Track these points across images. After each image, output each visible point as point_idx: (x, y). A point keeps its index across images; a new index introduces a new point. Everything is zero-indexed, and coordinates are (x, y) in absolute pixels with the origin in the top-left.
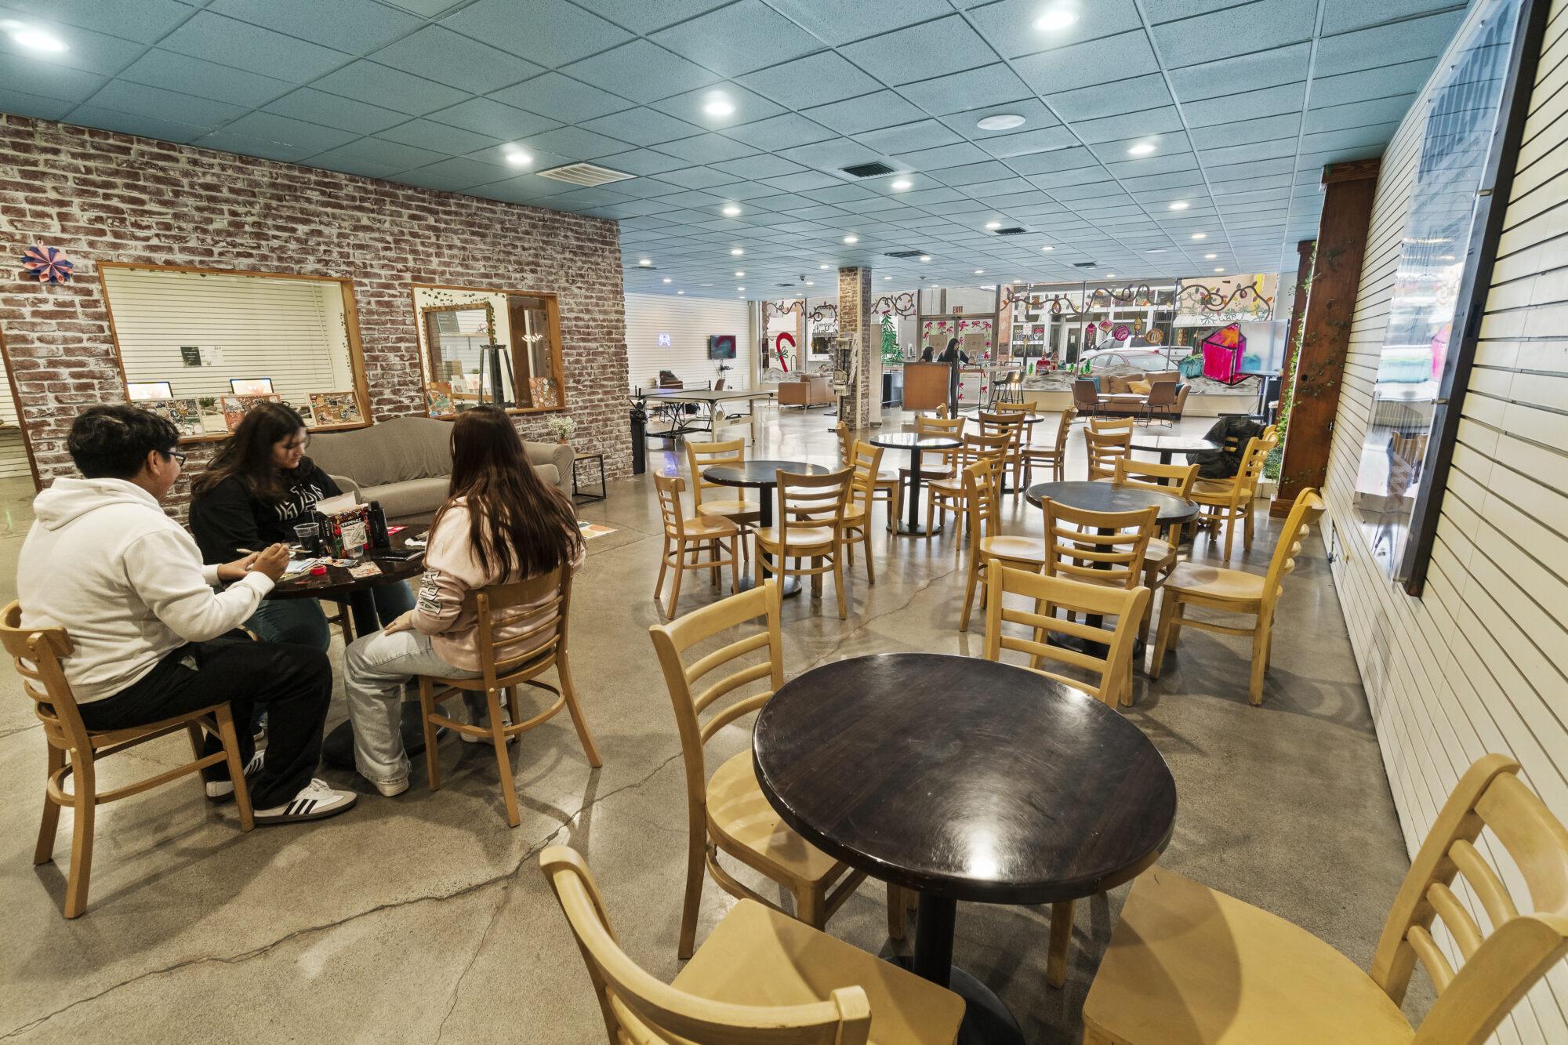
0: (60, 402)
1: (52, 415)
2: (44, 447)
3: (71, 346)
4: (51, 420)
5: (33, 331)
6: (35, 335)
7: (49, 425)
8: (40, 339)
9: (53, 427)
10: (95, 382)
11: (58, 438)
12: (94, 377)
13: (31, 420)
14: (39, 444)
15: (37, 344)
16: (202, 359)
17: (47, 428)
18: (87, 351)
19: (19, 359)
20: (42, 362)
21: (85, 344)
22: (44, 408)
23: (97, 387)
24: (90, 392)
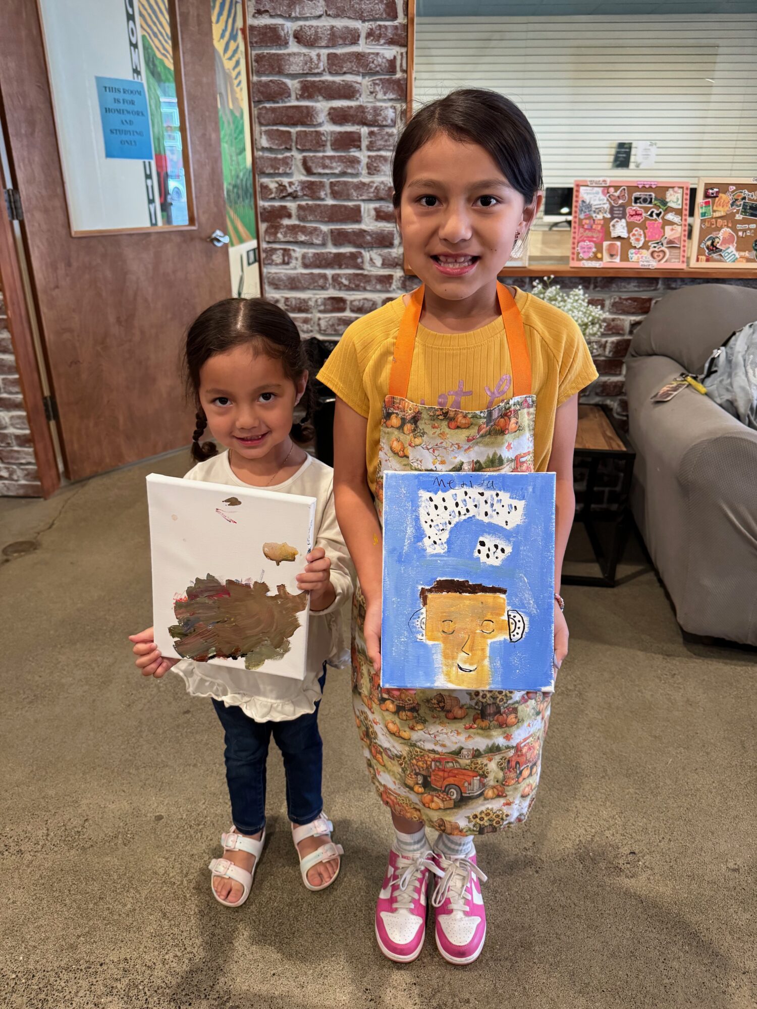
0: (309, 171)
1: (294, 196)
2: (277, 258)
3: (339, 51)
4: (292, 205)
5: (289, 18)
6: (290, 27)
7: (289, 216)
8: (299, 37)
9: (294, 221)
10: (364, 130)
11: (296, 243)
12: (364, 123)
13: (267, 204)
14: (273, 251)
15: (293, 47)
16: (632, 159)
17: (286, 222)
18: (361, 61)
19: (264, 79)
20: (293, 85)
21: (362, 47)
22: (285, 181)
23: (365, 143)
24: (354, 153)
